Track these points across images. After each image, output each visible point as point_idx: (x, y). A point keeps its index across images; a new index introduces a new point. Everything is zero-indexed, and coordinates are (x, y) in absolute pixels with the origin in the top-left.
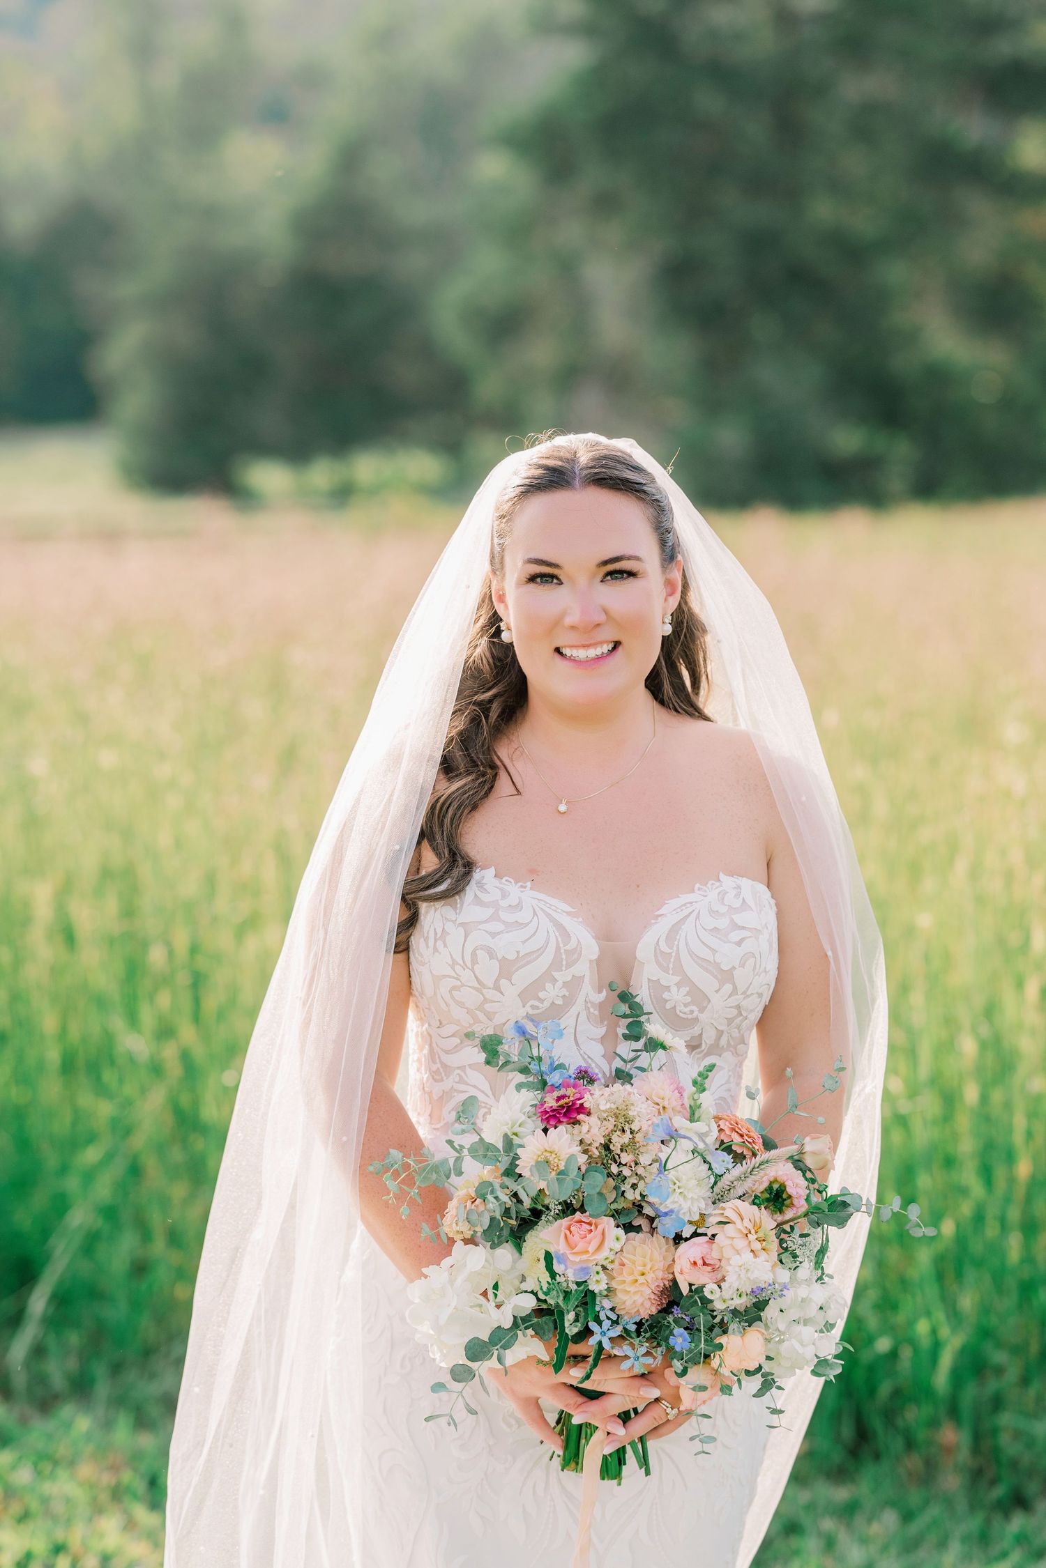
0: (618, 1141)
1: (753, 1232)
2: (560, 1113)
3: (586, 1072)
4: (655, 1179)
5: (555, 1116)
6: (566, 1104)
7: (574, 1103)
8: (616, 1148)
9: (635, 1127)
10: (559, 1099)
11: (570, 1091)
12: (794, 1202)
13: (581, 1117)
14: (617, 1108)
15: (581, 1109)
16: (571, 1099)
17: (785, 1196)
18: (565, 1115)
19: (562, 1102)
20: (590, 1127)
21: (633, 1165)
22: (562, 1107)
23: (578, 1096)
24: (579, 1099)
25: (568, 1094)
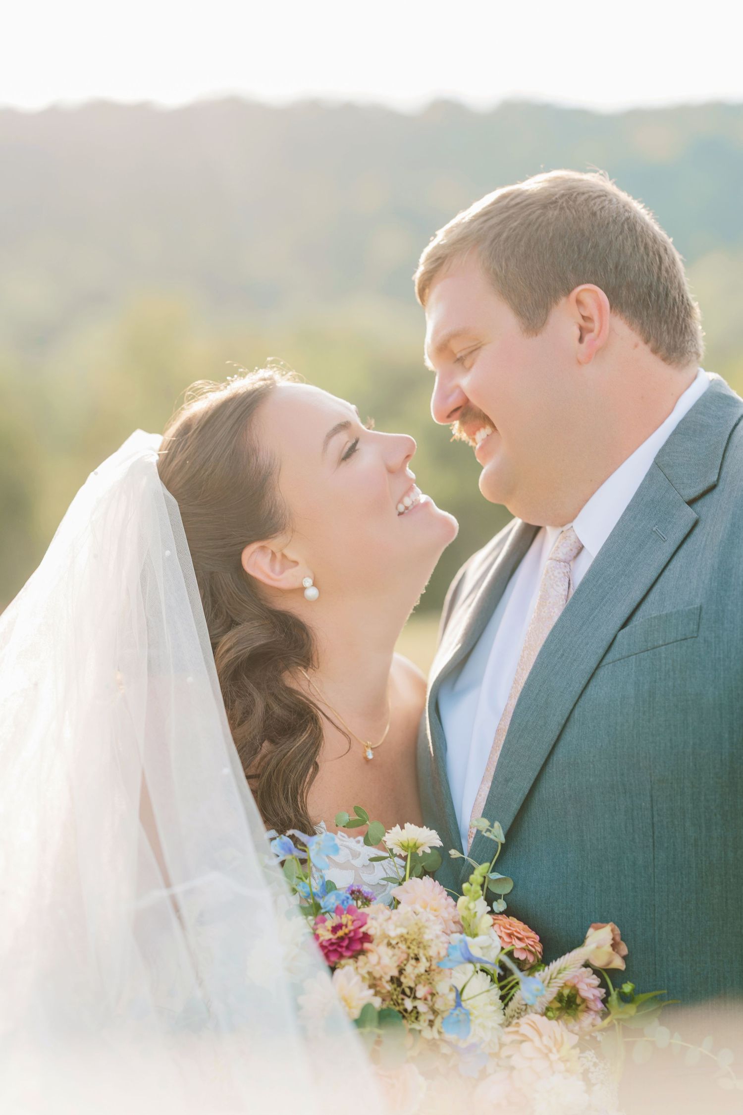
0: (412, 972)
1: (554, 1050)
2: (341, 947)
3: (359, 891)
4: (452, 1014)
5: (335, 950)
6: (346, 934)
7: (356, 931)
8: (407, 982)
9: (432, 952)
10: (335, 929)
11: (345, 919)
12: (589, 1006)
13: (367, 945)
14: (408, 933)
15: (366, 938)
16: (351, 927)
17: (578, 1001)
18: (348, 948)
19: (340, 933)
20: (380, 958)
21: (429, 997)
22: (341, 939)
23: (358, 923)
24: (361, 927)
25: (344, 921)
